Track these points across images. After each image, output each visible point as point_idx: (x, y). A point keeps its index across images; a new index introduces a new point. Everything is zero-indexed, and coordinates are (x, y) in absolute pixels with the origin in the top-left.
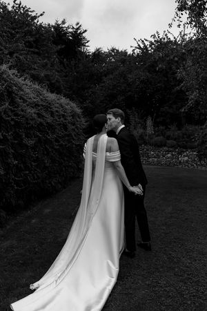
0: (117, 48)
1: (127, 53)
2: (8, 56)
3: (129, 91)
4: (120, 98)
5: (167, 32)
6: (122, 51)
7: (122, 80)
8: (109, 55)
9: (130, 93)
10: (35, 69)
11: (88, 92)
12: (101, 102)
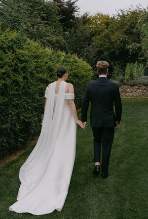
0: (101, 13)
1: (109, 16)
2: (31, 28)
3: (113, 48)
4: (106, 53)
5: (139, 5)
6: (105, 15)
7: (107, 41)
8: (95, 18)
9: (112, 50)
10: (49, 36)
11: (84, 50)
12: (93, 57)
